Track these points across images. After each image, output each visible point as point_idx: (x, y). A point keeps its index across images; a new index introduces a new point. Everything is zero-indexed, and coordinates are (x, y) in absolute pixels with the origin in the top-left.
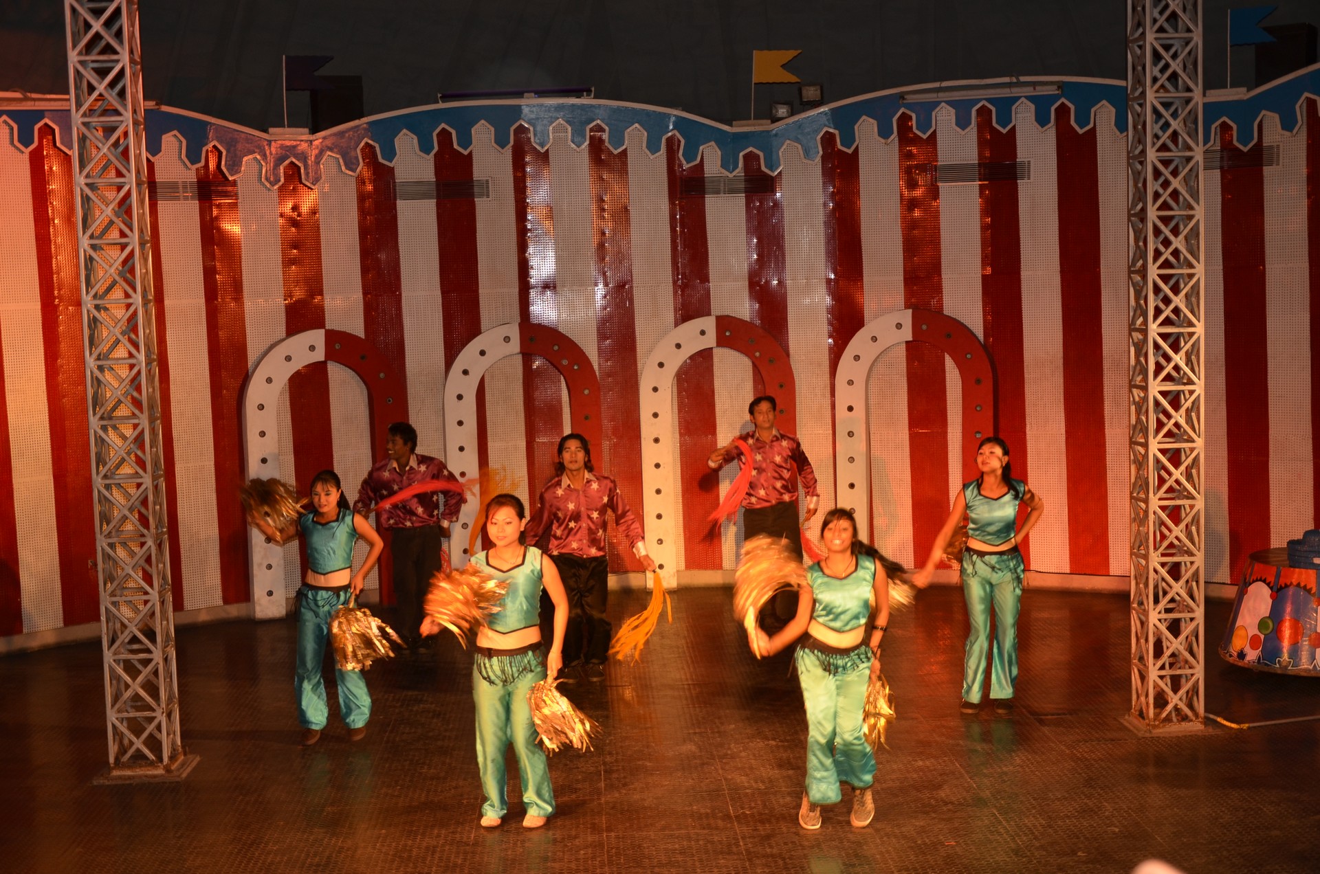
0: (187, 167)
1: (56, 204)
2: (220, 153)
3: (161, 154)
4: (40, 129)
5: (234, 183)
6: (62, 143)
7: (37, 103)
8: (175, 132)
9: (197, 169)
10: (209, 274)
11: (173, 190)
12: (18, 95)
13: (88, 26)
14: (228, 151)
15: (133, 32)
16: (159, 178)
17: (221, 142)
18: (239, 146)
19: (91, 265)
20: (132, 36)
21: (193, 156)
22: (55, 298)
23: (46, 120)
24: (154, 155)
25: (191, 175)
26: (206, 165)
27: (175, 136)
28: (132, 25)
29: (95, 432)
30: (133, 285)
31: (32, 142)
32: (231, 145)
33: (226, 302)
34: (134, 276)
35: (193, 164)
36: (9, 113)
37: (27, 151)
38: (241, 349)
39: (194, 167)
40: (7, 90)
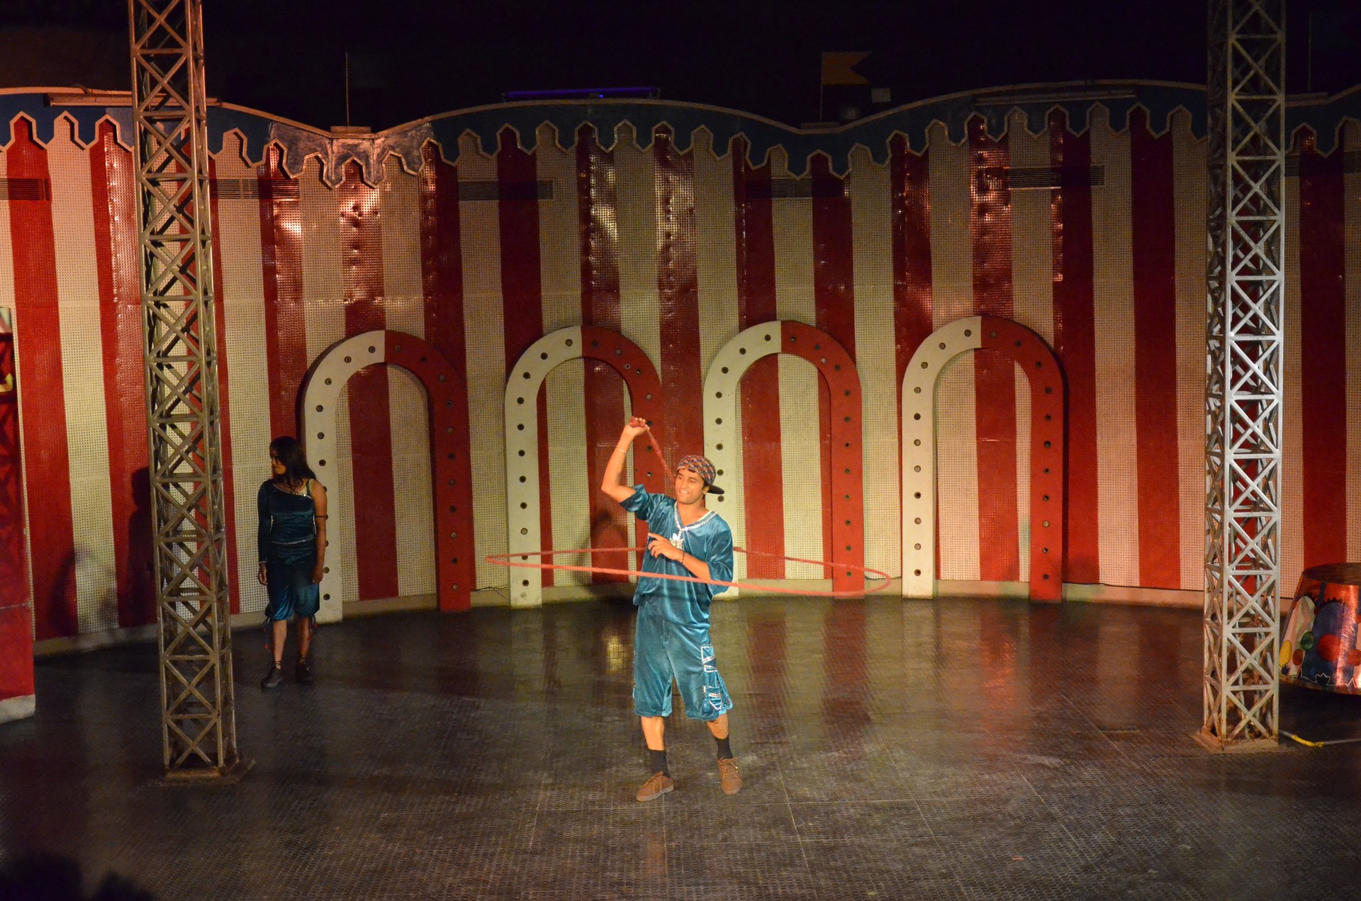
0: (248, 166)
1: (117, 201)
2: (281, 151)
3: (221, 151)
4: (101, 125)
5: (296, 181)
6: (123, 139)
7: (98, 99)
8: (237, 130)
9: (258, 168)
10: (269, 272)
11: (233, 189)
12: (79, 91)
13: (151, 20)
14: (289, 149)
15: (197, 26)
16: (220, 176)
17: (281, 139)
18: (301, 145)
19: (152, 262)
20: (195, 28)
21: (256, 153)
22: (114, 296)
23: (107, 117)
24: (215, 153)
25: (251, 173)
26: (268, 164)
27: (236, 134)
28: (195, 18)
29: (153, 430)
30: (193, 281)
31: (93, 138)
32: (293, 143)
33: (287, 303)
34: (194, 272)
35: (254, 161)
36: (70, 109)
37: (88, 147)
38: (300, 350)
39: (254, 165)
40: (68, 85)
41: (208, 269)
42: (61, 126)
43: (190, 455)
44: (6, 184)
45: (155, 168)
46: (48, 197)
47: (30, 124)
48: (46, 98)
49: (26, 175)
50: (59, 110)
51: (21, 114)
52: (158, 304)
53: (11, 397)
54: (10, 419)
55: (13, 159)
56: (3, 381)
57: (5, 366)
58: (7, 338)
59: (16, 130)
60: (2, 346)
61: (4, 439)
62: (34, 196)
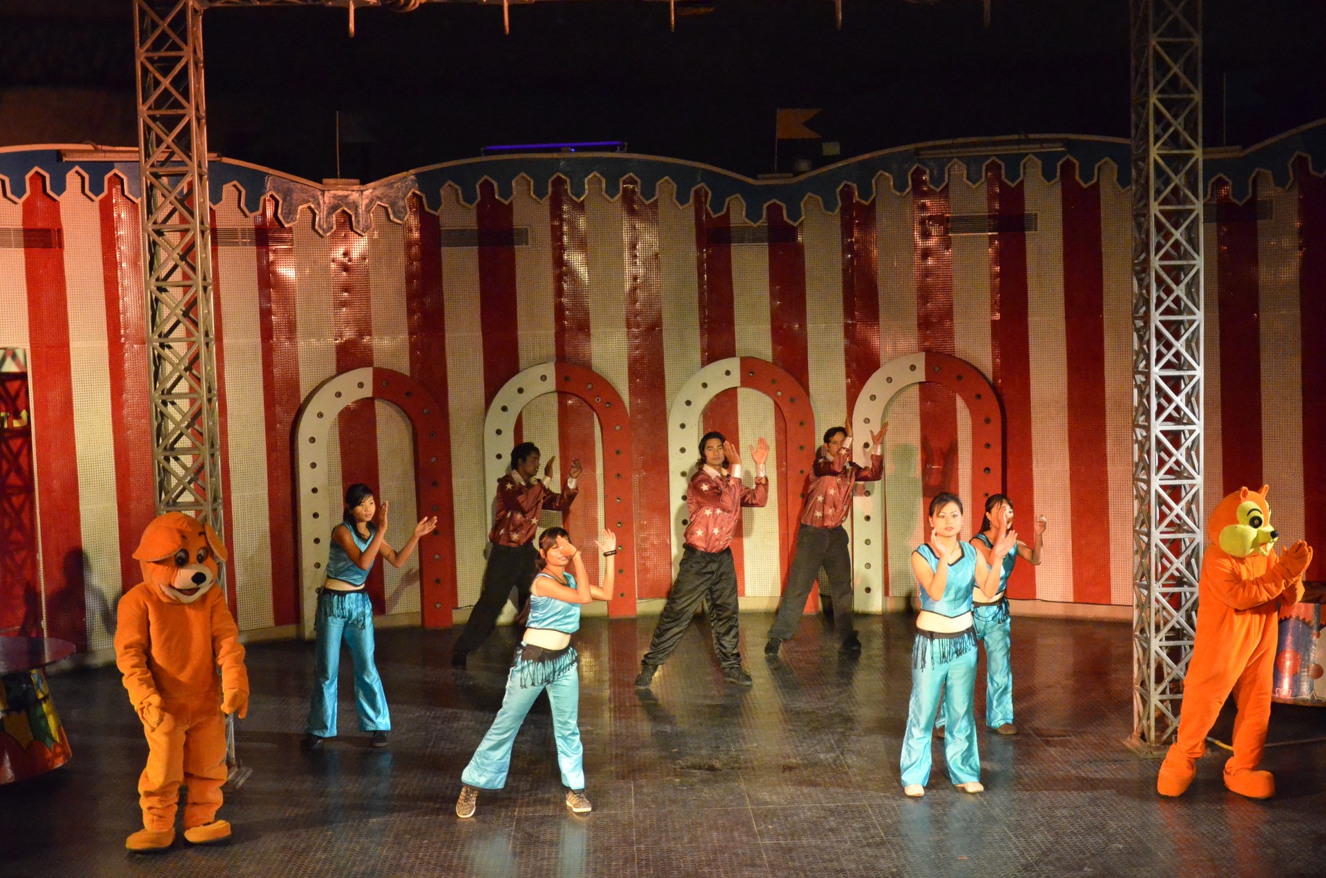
0: (246, 216)
1: (124, 249)
2: (277, 202)
3: (221, 202)
4: (110, 179)
5: (290, 230)
6: (130, 192)
7: (108, 155)
8: (235, 182)
9: (255, 217)
10: (265, 314)
11: (232, 236)
12: (89, 147)
13: (157, 83)
14: (284, 200)
16: (220, 225)
17: (278, 192)
18: (295, 196)
19: (156, 308)
20: (198, 89)
21: (253, 204)
22: (121, 336)
23: (116, 171)
24: (214, 204)
25: (250, 222)
26: (264, 214)
27: (235, 186)
28: (198, 81)
29: (158, 462)
30: (196, 324)
31: (103, 191)
32: (287, 194)
33: (281, 342)
34: (196, 315)
35: (251, 211)
36: (82, 164)
37: (97, 199)
38: (294, 386)
39: (252, 215)
40: (80, 142)
41: (209, 312)
42: (72, 180)
43: (192, 485)
44: (22, 233)
45: (160, 221)
46: (61, 247)
47: (44, 178)
48: (59, 154)
49: (40, 225)
50: (72, 164)
51: (36, 169)
52: (162, 346)
53: (26, 431)
54: (25, 452)
55: (28, 209)
56: (18, 417)
57: (20, 402)
58: (22, 376)
59: (31, 183)
60: (17, 384)
61: (19, 470)
62: (47, 245)
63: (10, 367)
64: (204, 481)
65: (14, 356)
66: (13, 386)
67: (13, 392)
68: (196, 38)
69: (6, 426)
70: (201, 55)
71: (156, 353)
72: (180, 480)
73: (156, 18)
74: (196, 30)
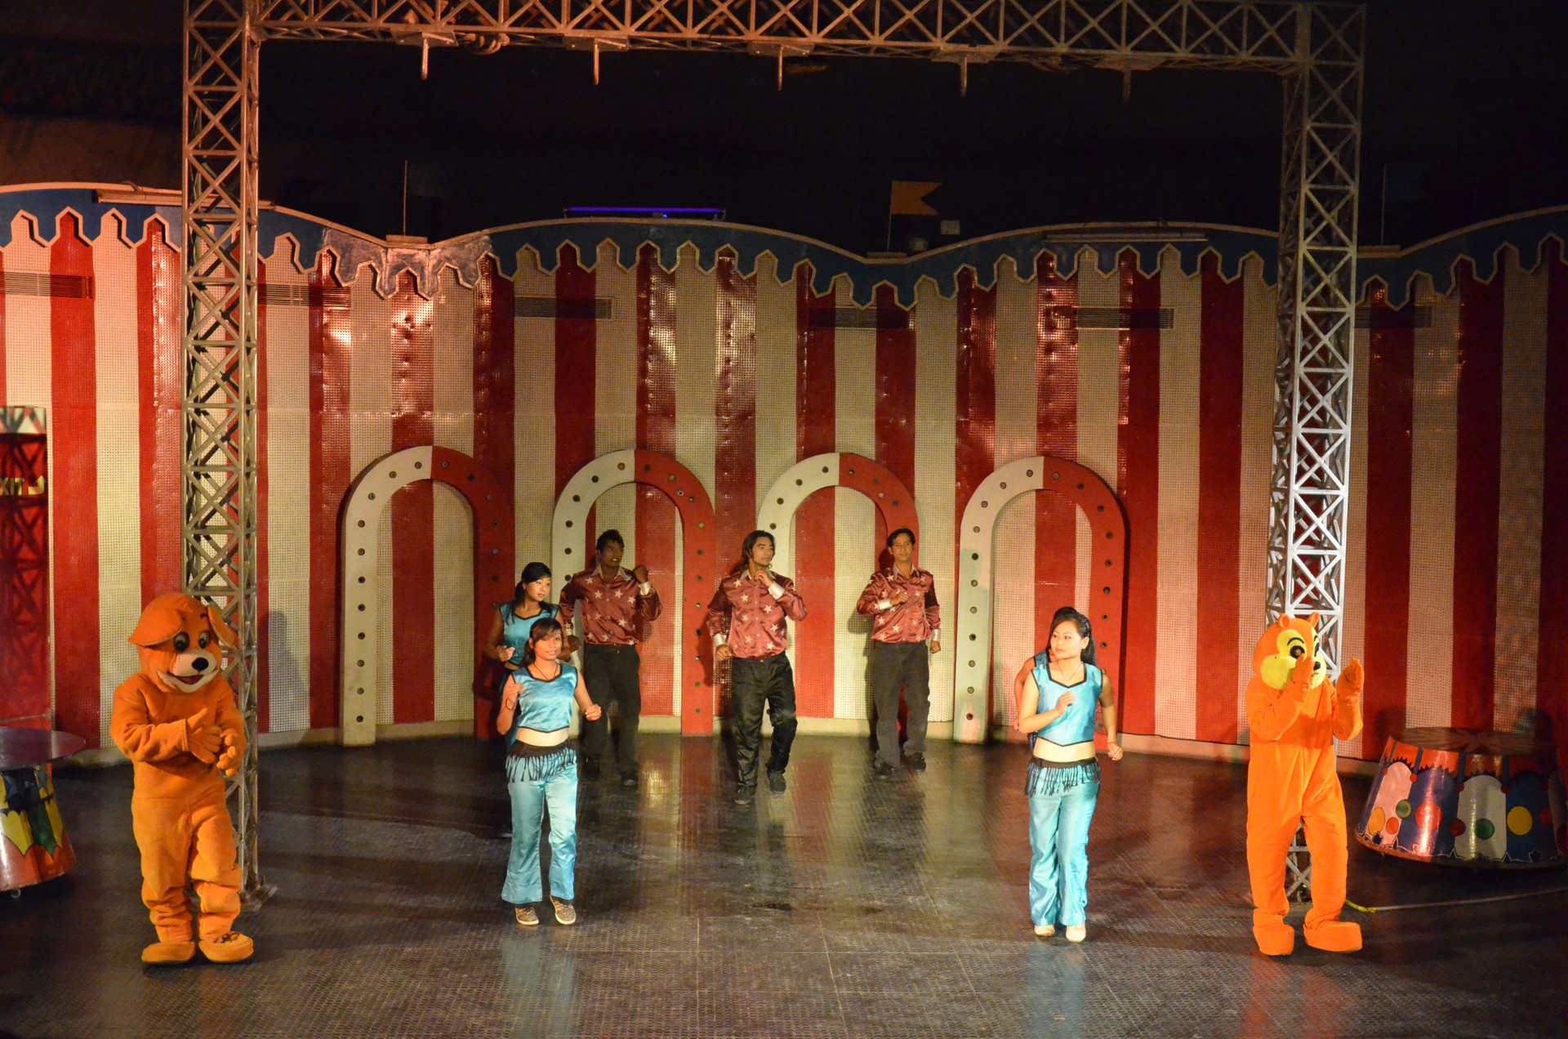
0: (299, 272)
1: (162, 303)
2: (334, 258)
3: (272, 256)
4: (150, 225)
5: (348, 290)
6: (172, 240)
7: (148, 197)
8: (289, 234)
9: (309, 274)
10: (316, 382)
11: (283, 294)
12: (129, 188)
13: (206, 121)
14: (343, 256)
15: (252, 128)
16: (270, 280)
17: (334, 244)
18: (355, 252)
19: (194, 368)
20: (250, 131)
21: (308, 259)
22: (153, 399)
23: (156, 216)
24: (265, 257)
25: (303, 279)
26: (319, 271)
27: (288, 238)
28: (251, 121)
29: (187, 541)
30: (236, 389)
31: (141, 237)
32: (346, 250)
33: (332, 413)
34: (237, 379)
35: (305, 268)
36: (119, 206)
37: (135, 246)
38: (344, 464)
39: (306, 272)
40: (118, 182)
41: (251, 377)
42: (108, 223)
43: (225, 568)
44: (49, 280)
45: (202, 271)
46: (92, 297)
47: (76, 220)
48: (94, 194)
49: (70, 272)
50: (108, 206)
51: (68, 209)
52: (198, 412)
53: (42, 500)
54: (40, 522)
55: (57, 254)
56: (33, 483)
57: (37, 467)
58: (41, 439)
59: (61, 225)
60: (35, 447)
61: (32, 543)
62: (77, 294)
63: (28, 428)
64: (238, 564)
65: (33, 416)
66: (30, 450)
67: (29, 457)
68: (252, 72)
69: (20, 493)
70: (256, 92)
71: (191, 420)
72: (210, 561)
73: (208, 48)
74: (252, 64)
